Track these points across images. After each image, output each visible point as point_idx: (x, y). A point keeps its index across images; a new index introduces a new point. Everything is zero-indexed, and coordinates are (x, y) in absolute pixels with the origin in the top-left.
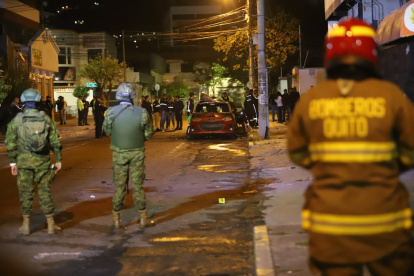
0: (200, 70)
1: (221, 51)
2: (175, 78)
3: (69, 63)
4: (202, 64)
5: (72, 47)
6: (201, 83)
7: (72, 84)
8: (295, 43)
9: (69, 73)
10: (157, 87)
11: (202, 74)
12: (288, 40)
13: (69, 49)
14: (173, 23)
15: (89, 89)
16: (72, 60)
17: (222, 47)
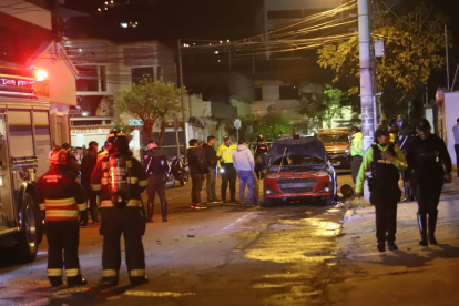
0: (309, 96)
1: (329, 67)
2: (269, 109)
3: (104, 89)
4: (311, 85)
5: (107, 65)
6: (311, 115)
7: (108, 122)
8: (441, 53)
9: (103, 104)
10: (238, 124)
11: (311, 101)
12: (431, 47)
13: (103, 69)
14: (268, 24)
15: (133, 128)
16: (108, 86)
17: (330, 62)
